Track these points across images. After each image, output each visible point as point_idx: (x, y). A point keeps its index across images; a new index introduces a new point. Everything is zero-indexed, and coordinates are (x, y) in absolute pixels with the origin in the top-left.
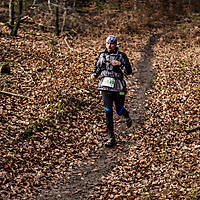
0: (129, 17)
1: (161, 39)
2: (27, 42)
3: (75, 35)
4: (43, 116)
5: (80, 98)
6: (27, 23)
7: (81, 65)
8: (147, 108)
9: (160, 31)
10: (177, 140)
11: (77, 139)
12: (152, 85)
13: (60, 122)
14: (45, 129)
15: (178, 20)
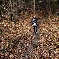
0: (33, 16)
1: (42, 22)
2: (2, 23)
3: (17, 21)
4: (7, 45)
5: (18, 40)
6: (3, 17)
7: (18, 30)
8: (38, 43)
9: (42, 20)
10: (46, 52)
11: (17, 52)
12: (39, 36)
13: (12, 47)
15: (47, 17)
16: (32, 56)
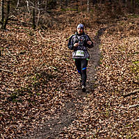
0: (84, 16)
1: (106, 32)
2: (13, 34)
3: (46, 28)
4: (23, 85)
5: (49, 73)
6: (13, 20)
7: (50, 50)
8: (96, 80)
9: (105, 26)
11: (47, 101)
12: (99, 64)
13: (35, 89)
14: (25, 94)
15: (118, 18)
16: (82, 110)
